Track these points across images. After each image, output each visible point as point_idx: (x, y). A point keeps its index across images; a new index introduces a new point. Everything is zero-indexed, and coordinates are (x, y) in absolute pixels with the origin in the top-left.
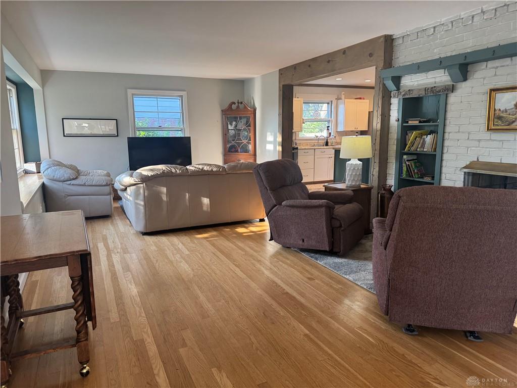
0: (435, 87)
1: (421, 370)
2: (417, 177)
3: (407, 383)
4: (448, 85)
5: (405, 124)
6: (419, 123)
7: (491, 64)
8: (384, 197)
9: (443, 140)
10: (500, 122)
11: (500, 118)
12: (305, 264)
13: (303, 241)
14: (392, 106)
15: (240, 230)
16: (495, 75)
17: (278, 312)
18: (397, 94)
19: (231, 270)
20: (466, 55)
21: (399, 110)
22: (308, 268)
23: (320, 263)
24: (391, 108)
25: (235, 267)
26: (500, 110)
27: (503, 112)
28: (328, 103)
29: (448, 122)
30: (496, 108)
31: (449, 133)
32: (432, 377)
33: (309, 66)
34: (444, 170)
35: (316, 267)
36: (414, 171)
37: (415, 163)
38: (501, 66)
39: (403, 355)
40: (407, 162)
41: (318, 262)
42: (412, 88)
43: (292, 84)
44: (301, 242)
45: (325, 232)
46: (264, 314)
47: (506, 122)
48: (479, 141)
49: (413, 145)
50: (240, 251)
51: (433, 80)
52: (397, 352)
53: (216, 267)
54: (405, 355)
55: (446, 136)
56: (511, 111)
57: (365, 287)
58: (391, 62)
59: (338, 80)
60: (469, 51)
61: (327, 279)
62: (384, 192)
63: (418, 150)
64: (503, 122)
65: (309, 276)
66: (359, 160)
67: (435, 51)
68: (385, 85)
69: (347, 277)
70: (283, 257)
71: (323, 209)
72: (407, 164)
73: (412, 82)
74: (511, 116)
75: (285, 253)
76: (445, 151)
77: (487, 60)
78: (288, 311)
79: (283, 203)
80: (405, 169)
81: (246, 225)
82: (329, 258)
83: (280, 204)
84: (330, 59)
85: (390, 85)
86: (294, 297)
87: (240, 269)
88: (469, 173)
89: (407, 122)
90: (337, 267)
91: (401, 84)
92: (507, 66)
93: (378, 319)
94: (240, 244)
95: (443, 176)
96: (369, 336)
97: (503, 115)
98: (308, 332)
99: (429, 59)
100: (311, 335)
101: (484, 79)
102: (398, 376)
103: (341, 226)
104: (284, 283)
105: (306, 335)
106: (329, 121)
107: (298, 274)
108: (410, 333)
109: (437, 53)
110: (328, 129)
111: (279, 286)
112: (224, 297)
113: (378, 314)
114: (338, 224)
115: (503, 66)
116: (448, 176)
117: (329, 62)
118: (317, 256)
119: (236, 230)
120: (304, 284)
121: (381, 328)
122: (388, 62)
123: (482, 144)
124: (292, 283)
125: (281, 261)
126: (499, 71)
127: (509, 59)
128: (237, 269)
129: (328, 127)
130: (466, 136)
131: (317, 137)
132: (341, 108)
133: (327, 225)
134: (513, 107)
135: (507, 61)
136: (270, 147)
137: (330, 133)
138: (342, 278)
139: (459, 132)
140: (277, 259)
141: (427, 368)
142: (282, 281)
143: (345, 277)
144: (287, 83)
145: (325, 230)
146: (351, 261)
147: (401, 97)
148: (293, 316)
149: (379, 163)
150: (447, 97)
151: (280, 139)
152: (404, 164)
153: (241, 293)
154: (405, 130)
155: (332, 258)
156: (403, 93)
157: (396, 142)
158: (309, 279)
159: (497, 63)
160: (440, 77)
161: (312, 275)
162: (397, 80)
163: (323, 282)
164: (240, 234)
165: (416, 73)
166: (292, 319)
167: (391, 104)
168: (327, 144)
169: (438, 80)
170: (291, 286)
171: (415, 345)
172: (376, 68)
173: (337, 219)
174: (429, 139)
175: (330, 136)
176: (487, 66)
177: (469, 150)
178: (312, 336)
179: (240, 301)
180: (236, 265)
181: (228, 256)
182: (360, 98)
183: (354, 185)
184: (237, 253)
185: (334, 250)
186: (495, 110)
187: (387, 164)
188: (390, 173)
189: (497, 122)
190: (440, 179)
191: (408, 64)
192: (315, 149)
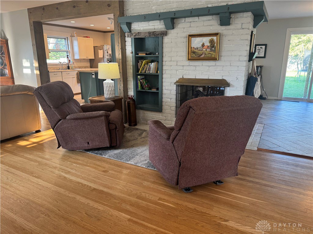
0: (155, 32)
1: (211, 216)
2: (147, 89)
3: (210, 229)
4: (164, 31)
5: (137, 56)
6: (146, 55)
7: (187, 20)
8: (130, 103)
9: (162, 66)
10: (194, 55)
11: (194, 52)
12: (94, 160)
13: (88, 143)
14: (126, 43)
15: (22, 143)
16: (190, 27)
17: (97, 209)
18: (130, 35)
19: (34, 182)
20: (175, 13)
21: (132, 45)
22: (98, 163)
23: (105, 157)
24: (126, 44)
25: (36, 179)
26: (194, 48)
27: (196, 49)
28: (65, 39)
29: (164, 55)
30: (192, 47)
31: (166, 61)
32: (219, 218)
33: (57, 8)
34: (164, 84)
35: (104, 161)
36: (145, 85)
37: (145, 80)
38: (193, 22)
39: (195, 209)
40: (141, 80)
41: (103, 156)
42: (140, 32)
43: (42, 21)
44: (86, 145)
45: (106, 134)
46: (87, 214)
47: (198, 55)
48: (183, 66)
49: (143, 69)
50: (33, 163)
51: (153, 27)
52: (191, 209)
53: (17, 184)
54: (196, 209)
55: (164, 63)
56: (200, 48)
57: (145, 167)
58: (124, 12)
59: (73, 22)
60: (174, 10)
61: (117, 168)
62: (129, 100)
63: (146, 72)
64: (196, 55)
65: (103, 169)
66: (112, 80)
67: (153, 8)
68: (121, 27)
69: (130, 162)
70: (74, 159)
71: (103, 118)
72: (141, 81)
73: (139, 27)
74: (200, 52)
75: (73, 155)
76: (164, 73)
77: (185, 17)
78: (105, 205)
79: (67, 118)
80: (139, 84)
81: (26, 138)
82: (109, 151)
83: (65, 118)
84: (75, 5)
85: (125, 28)
86: (102, 191)
87: (41, 179)
88: (178, 85)
89: (138, 54)
90: (118, 156)
91: (132, 28)
92: (196, 21)
93: (165, 188)
94: (29, 156)
95: (164, 88)
96: (169, 203)
97: (196, 51)
98: (129, 217)
99: (150, 13)
100: (132, 218)
101: (184, 28)
102: (203, 226)
103: (116, 127)
104: (87, 181)
105: (129, 220)
106: (67, 52)
107: (93, 170)
108: (189, 192)
109: (154, 10)
110: (68, 58)
111: (85, 185)
112: (41, 211)
113: (163, 184)
114: (114, 127)
115: (194, 22)
116: (167, 88)
117: (74, 7)
118: (100, 152)
119: (18, 144)
120: (103, 177)
121: (171, 194)
122: (122, 13)
123: (185, 68)
124: (93, 179)
125: (74, 163)
126: (192, 24)
127: (197, 18)
128: (39, 180)
129: (67, 56)
130: (175, 63)
131: (61, 63)
132: (76, 43)
133: (106, 129)
134: (201, 46)
135: (196, 19)
136: (27, 71)
137: (70, 60)
138: (126, 164)
139: (171, 61)
140: (70, 162)
141: (212, 213)
142: (85, 180)
143: (128, 162)
144: (37, 20)
145: (105, 132)
146: (125, 150)
147: (133, 37)
148: (110, 207)
149: (123, 81)
150: (162, 38)
151: (36, 64)
152: (139, 82)
153: (55, 202)
154: (138, 59)
155: (112, 151)
156: (134, 35)
157: (132, 67)
158: (104, 171)
159: (191, 19)
160: (158, 26)
161: (104, 168)
162: (129, 25)
163: (115, 171)
164: (24, 147)
165: (141, 22)
166: (111, 210)
167: (126, 42)
168: (69, 68)
169: (156, 27)
170: (95, 182)
171: (196, 199)
172: (114, 15)
173: (113, 124)
174: (153, 65)
175: (70, 62)
176: (185, 21)
177: (178, 71)
178: (134, 219)
179: (59, 210)
180: (35, 177)
181: (24, 170)
182: (87, 37)
183: (111, 97)
184: (30, 165)
185: (112, 145)
186: (191, 48)
187: (127, 82)
188: (130, 87)
189: (193, 55)
190: (162, 90)
191: (136, 15)
192: (62, 72)
